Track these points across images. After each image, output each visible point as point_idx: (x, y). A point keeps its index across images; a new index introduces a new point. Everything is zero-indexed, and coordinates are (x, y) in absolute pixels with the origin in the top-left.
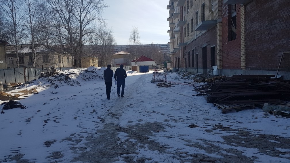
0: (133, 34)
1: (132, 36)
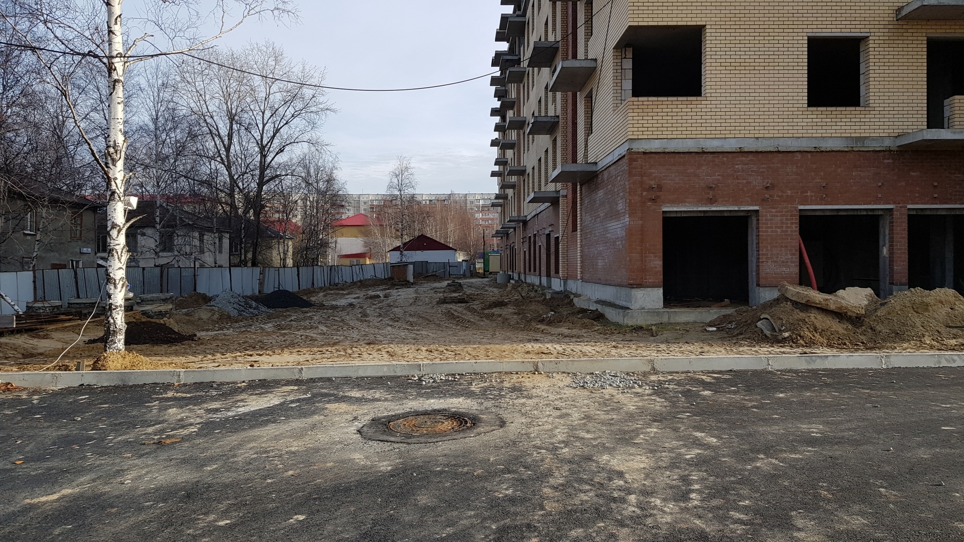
0: (397, 176)
1: (395, 181)
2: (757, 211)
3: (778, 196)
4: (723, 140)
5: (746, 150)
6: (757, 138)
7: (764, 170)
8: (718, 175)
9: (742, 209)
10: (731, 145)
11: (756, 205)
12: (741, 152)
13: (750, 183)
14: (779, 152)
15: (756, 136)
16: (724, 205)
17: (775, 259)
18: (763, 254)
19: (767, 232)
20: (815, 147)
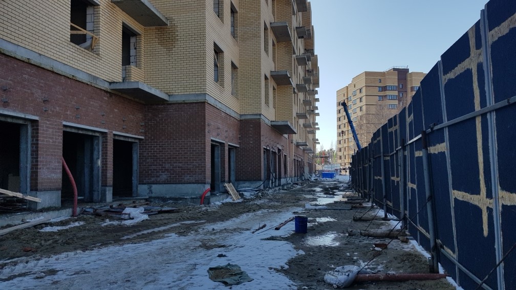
2: (37, 121)
3: (51, 110)
4: (16, 47)
5: (32, 63)
6: (40, 54)
7: (42, 85)
8: (11, 80)
9: (27, 117)
10: (21, 54)
11: (37, 115)
12: (29, 64)
13: (33, 94)
14: (53, 72)
15: (40, 52)
16: (14, 111)
17: (48, 167)
18: (41, 161)
19: (43, 141)
20: (73, 76)
